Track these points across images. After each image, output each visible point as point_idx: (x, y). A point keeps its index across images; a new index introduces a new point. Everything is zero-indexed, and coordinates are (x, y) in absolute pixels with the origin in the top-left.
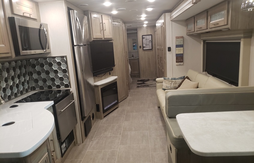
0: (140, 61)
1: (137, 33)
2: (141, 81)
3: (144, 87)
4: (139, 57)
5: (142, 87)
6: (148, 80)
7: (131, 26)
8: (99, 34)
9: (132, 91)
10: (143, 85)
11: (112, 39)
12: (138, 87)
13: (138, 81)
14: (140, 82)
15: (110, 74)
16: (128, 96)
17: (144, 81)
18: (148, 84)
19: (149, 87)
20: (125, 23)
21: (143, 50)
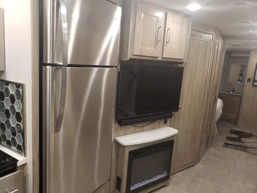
0: (242, 101)
1: (248, 58)
2: (236, 133)
3: (237, 149)
4: (242, 94)
5: (234, 147)
6: (250, 136)
7: (239, 45)
8: (150, 48)
9: (211, 150)
10: (237, 143)
11: (183, 61)
12: (226, 145)
13: (232, 132)
14: (234, 136)
15: (165, 123)
16: (199, 161)
17: (241, 135)
18: (246, 145)
19: (247, 151)
20: (225, 38)
21: (253, 85)
